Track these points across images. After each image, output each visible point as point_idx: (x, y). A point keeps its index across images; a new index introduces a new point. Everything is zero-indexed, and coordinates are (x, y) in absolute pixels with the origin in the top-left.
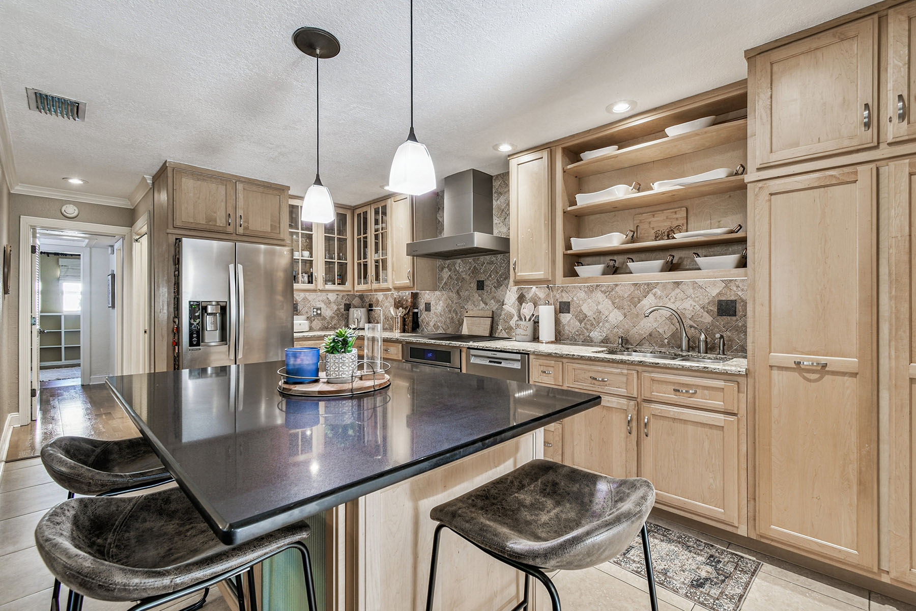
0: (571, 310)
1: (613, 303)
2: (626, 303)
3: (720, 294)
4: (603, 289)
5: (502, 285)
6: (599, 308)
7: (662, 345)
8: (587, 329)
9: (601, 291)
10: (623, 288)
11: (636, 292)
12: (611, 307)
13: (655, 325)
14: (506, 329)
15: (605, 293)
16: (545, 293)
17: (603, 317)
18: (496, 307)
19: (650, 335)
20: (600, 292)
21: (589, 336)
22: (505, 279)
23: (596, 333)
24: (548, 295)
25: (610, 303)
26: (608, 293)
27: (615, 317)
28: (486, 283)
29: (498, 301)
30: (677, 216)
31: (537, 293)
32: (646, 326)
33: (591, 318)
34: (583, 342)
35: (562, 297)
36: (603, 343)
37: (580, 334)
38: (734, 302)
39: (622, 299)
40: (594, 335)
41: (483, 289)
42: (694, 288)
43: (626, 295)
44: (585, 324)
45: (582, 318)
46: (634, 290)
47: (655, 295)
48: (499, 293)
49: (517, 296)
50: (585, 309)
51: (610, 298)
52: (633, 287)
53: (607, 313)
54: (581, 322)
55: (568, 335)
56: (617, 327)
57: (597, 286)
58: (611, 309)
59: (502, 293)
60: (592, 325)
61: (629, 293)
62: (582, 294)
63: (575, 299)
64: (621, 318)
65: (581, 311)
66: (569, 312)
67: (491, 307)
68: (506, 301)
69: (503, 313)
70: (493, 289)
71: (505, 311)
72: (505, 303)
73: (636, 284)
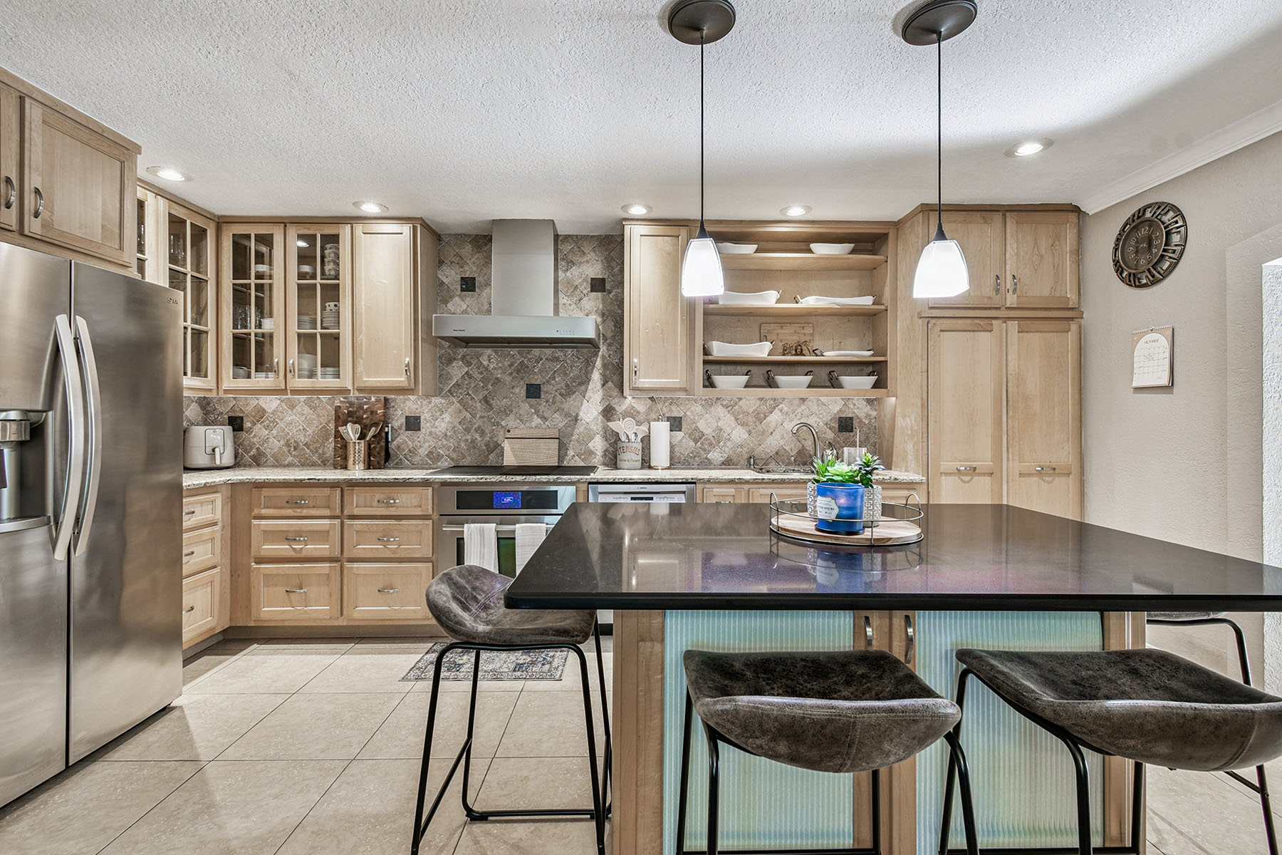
0: (684, 426)
1: (737, 419)
2: (750, 419)
3: (840, 411)
4: (724, 403)
5: (574, 393)
6: (719, 424)
7: (789, 464)
8: (705, 450)
9: (722, 405)
10: (748, 402)
11: (762, 407)
12: (733, 423)
13: (782, 442)
14: (582, 455)
15: (727, 407)
16: (646, 405)
17: (725, 435)
18: (564, 423)
19: (777, 453)
20: (721, 407)
21: (706, 458)
22: (581, 384)
23: (715, 454)
24: (650, 409)
25: (733, 418)
26: (731, 407)
27: (739, 435)
28: (544, 388)
29: (567, 415)
30: (805, 331)
31: (634, 405)
32: (773, 443)
33: (710, 437)
34: (698, 465)
35: (671, 410)
36: (725, 465)
37: (695, 457)
38: (851, 419)
39: (746, 414)
40: (713, 457)
41: (539, 397)
42: (818, 405)
43: (751, 410)
44: (702, 444)
45: (697, 436)
46: (760, 406)
47: (781, 411)
48: (570, 403)
49: (601, 409)
50: (702, 425)
51: (733, 414)
52: (758, 402)
53: (729, 430)
54: (696, 441)
55: (680, 458)
56: (741, 446)
57: (717, 399)
58: (734, 426)
59: (575, 404)
60: (711, 444)
61: (755, 408)
62: (698, 408)
63: (688, 413)
64: (746, 436)
65: (696, 429)
66: (680, 431)
67: (554, 423)
68: (581, 414)
69: (577, 431)
70: (559, 398)
71: (580, 429)
72: (579, 418)
73: (761, 399)
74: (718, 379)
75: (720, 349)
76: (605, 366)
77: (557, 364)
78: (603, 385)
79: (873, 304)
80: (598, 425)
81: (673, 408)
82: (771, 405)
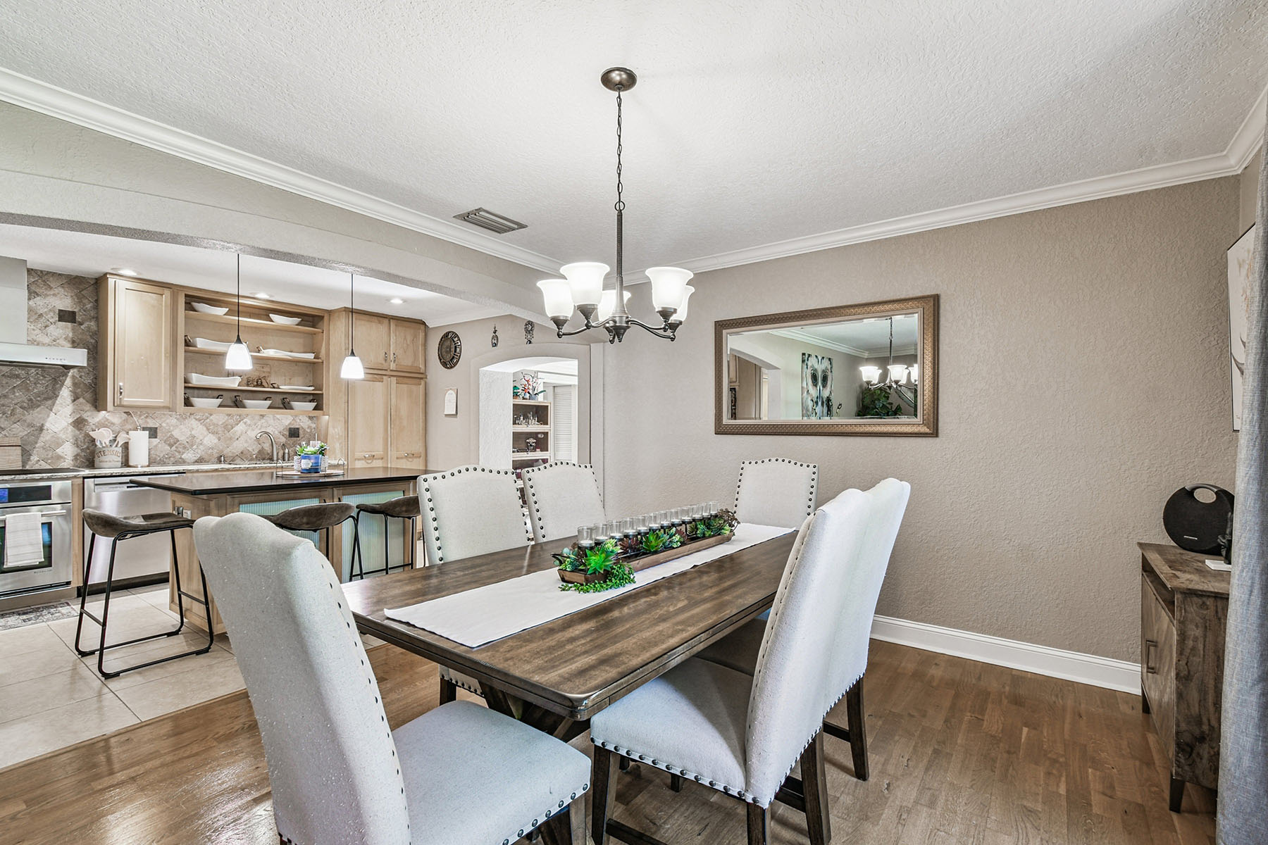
0: (159, 434)
1: (208, 429)
2: (220, 429)
3: (290, 424)
5: (38, 406)
6: (193, 433)
7: (252, 460)
8: (179, 452)
9: (197, 418)
11: (230, 421)
12: (205, 432)
13: (246, 445)
14: (49, 459)
15: (200, 420)
16: (121, 418)
17: (198, 441)
18: (26, 433)
19: (242, 453)
20: (195, 420)
21: (181, 458)
22: (46, 399)
23: (189, 455)
24: (126, 421)
25: (205, 429)
26: (203, 421)
27: (210, 440)
29: (30, 425)
30: (265, 370)
31: (108, 417)
32: (237, 447)
33: (184, 442)
34: (175, 463)
35: (147, 422)
36: (198, 461)
37: (170, 457)
38: (298, 429)
39: (216, 425)
40: (187, 456)
42: (274, 420)
43: (221, 423)
44: (176, 447)
45: (173, 442)
46: (228, 420)
47: (245, 423)
48: (34, 416)
49: (71, 420)
50: (176, 433)
51: (205, 425)
52: (227, 418)
53: (201, 437)
54: (171, 446)
55: (155, 459)
56: (212, 449)
57: (191, 414)
58: (206, 434)
59: (40, 416)
60: (185, 448)
61: (224, 421)
62: (173, 421)
63: (164, 425)
64: (216, 441)
65: (172, 436)
66: (156, 438)
67: (14, 433)
68: (47, 425)
69: (41, 439)
70: (19, 410)
71: (45, 437)
72: (45, 428)
73: (229, 415)
74: (195, 401)
75: (197, 379)
76: (75, 384)
77: (17, 381)
78: (74, 401)
79: (314, 358)
80: (67, 433)
81: (148, 420)
82: (237, 419)
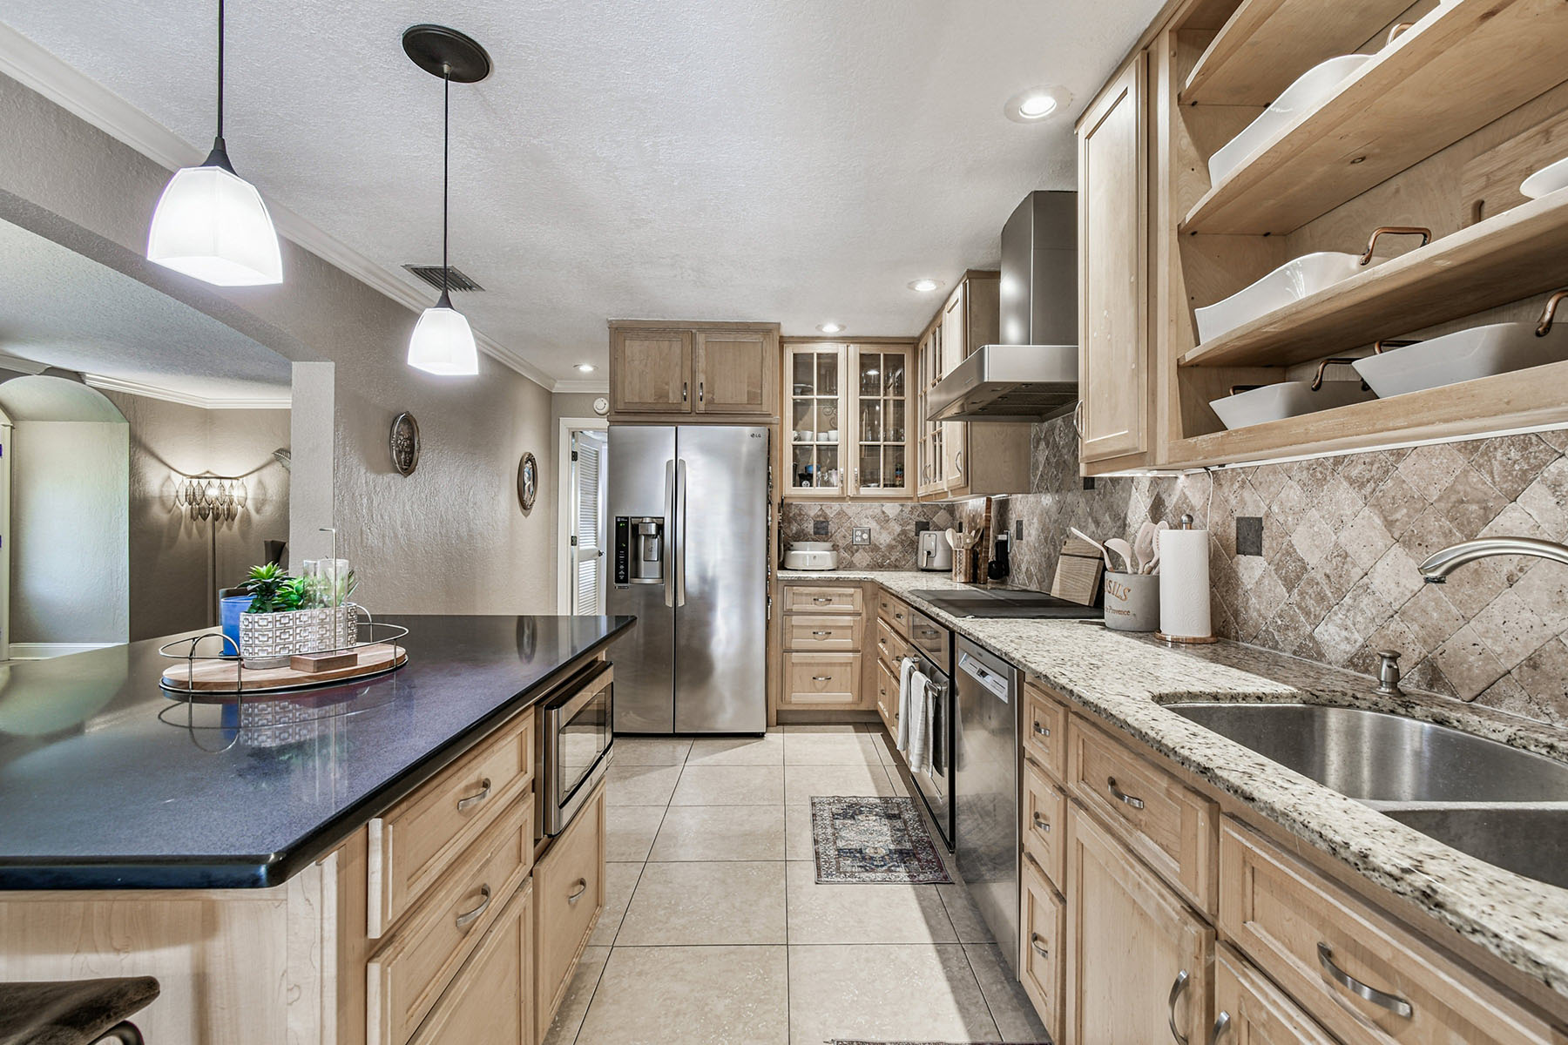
0: (1266, 543)
1: (1389, 524)
2: (1432, 523)
4: (1354, 473)
6: (1342, 540)
8: (1309, 613)
9: (1348, 478)
10: (1423, 464)
11: (1474, 477)
12: (1380, 538)
13: (1553, 620)
15: (1362, 486)
16: (1206, 492)
17: (1356, 573)
19: (1533, 663)
20: (1346, 484)
21: (1311, 637)
23: (1332, 629)
24: (1214, 499)
25: (1378, 521)
26: (1372, 485)
27: (1394, 575)
29: (1115, 517)
31: (1188, 492)
33: (1320, 577)
34: (1294, 653)
35: (1242, 502)
36: (1355, 666)
37: (1287, 628)
39: (1419, 505)
40: (1327, 637)
41: (1093, 487)
44: (1301, 594)
45: (1294, 572)
46: (1465, 472)
48: (1119, 496)
49: (1151, 504)
50: (1301, 541)
51: (1378, 506)
52: (1461, 461)
53: (1365, 559)
54: (1290, 585)
55: (1256, 626)
56: (1400, 614)
57: (1338, 461)
58: (1380, 544)
59: (1124, 495)
60: (1321, 598)
62: (1293, 494)
63: (1275, 508)
64: (1416, 579)
65: (1290, 551)
66: (1260, 554)
68: (1129, 516)
73: (1471, 448)
81: (1247, 494)
82: (1507, 468)
